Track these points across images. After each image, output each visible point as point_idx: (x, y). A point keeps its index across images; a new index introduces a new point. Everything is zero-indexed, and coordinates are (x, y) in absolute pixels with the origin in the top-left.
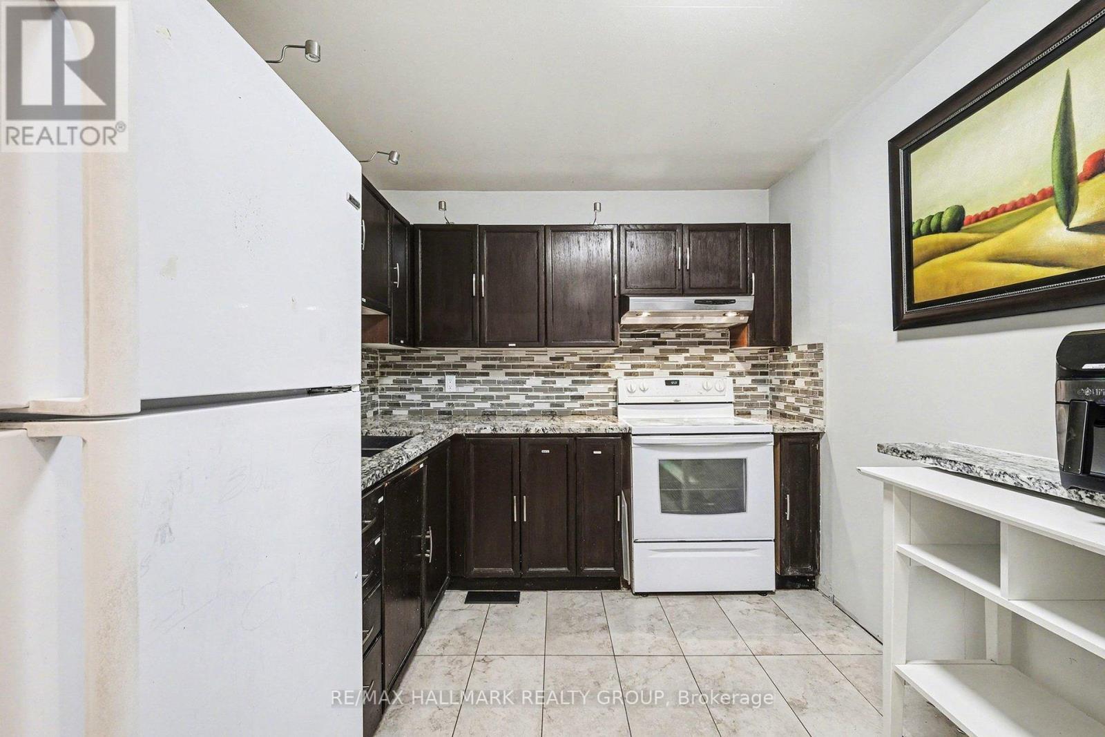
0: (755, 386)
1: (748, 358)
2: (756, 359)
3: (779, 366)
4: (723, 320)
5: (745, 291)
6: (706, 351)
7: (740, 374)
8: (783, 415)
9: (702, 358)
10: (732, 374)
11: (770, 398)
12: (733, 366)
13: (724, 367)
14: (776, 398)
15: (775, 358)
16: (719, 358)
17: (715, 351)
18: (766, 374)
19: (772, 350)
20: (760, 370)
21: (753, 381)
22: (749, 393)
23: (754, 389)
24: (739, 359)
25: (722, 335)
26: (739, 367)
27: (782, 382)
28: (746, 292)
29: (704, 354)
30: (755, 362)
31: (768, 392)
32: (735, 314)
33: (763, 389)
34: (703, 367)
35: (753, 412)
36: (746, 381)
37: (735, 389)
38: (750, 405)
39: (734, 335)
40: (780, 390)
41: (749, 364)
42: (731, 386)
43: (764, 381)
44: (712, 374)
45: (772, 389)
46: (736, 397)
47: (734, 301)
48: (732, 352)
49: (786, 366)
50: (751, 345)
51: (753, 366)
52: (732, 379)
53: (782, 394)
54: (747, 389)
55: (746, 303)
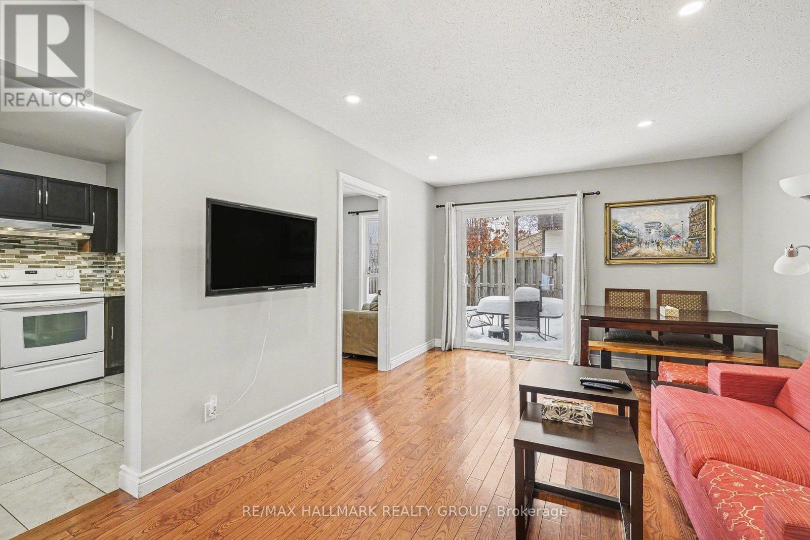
0: (95, 274)
1: (90, 258)
2: (97, 259)
3: (110, 263)
4: (73, 237)
5: (88, 221)
6: (59, 253)
7: (85, 267)
8: (112, 289)
9: (56, 257)
10: (79, 267)
11: (105, 281)
12: (80, 263)
13: (73, 263)
14: (108, 280)
15: (108, 259)
16: (69, 258)
17: (67, 254)
18: (103, 267)
19: (106, 254)
20: (98, 266)
21: (94, 271)
22: (91, 278)
23: (94, 276)
24: (84, 259)
25: (72, 244)
26: (84, 263)
27: (112, 271)
28: (89, 223)
29: (58, 255)
30: (95, 261)
31: (104, 278)
32: (81, 234)
33: (99, 276)
34: (57, 263)
35: (93, 289)
36: (90, 271)
37: (81, 276)
38: (92, 285)
39: (80, 246)
40: (111, 276)
41: (91, 262)
42: (79, 274)
43: (101, 272)
44: (64, 267)
45: (106, 276)
46: (82, 280)
47: (81, 228)
48: (80, 254)
49: (114, 263)
50: (92, 251)
51: (94, 263)
52: (79, 270)
53: (112, 278)
54: (89, 276)
55: (90, 229)
